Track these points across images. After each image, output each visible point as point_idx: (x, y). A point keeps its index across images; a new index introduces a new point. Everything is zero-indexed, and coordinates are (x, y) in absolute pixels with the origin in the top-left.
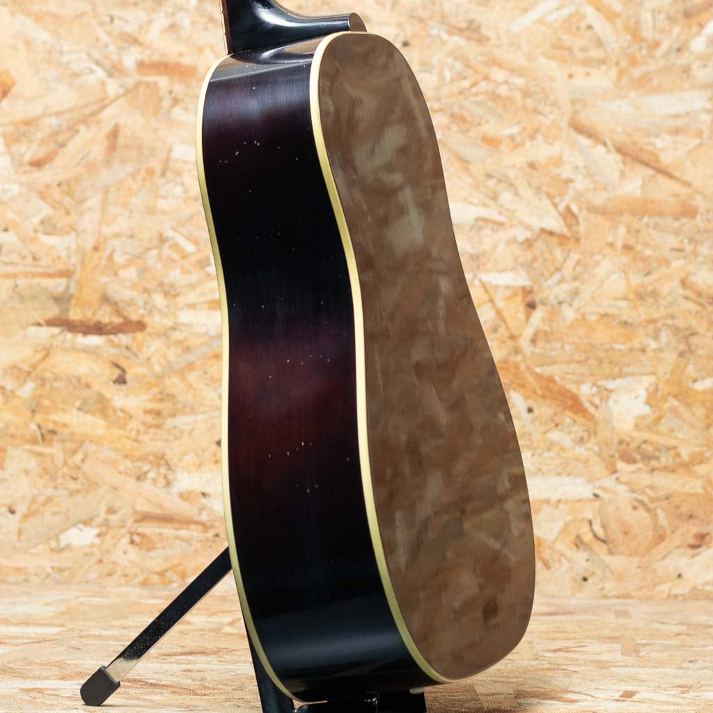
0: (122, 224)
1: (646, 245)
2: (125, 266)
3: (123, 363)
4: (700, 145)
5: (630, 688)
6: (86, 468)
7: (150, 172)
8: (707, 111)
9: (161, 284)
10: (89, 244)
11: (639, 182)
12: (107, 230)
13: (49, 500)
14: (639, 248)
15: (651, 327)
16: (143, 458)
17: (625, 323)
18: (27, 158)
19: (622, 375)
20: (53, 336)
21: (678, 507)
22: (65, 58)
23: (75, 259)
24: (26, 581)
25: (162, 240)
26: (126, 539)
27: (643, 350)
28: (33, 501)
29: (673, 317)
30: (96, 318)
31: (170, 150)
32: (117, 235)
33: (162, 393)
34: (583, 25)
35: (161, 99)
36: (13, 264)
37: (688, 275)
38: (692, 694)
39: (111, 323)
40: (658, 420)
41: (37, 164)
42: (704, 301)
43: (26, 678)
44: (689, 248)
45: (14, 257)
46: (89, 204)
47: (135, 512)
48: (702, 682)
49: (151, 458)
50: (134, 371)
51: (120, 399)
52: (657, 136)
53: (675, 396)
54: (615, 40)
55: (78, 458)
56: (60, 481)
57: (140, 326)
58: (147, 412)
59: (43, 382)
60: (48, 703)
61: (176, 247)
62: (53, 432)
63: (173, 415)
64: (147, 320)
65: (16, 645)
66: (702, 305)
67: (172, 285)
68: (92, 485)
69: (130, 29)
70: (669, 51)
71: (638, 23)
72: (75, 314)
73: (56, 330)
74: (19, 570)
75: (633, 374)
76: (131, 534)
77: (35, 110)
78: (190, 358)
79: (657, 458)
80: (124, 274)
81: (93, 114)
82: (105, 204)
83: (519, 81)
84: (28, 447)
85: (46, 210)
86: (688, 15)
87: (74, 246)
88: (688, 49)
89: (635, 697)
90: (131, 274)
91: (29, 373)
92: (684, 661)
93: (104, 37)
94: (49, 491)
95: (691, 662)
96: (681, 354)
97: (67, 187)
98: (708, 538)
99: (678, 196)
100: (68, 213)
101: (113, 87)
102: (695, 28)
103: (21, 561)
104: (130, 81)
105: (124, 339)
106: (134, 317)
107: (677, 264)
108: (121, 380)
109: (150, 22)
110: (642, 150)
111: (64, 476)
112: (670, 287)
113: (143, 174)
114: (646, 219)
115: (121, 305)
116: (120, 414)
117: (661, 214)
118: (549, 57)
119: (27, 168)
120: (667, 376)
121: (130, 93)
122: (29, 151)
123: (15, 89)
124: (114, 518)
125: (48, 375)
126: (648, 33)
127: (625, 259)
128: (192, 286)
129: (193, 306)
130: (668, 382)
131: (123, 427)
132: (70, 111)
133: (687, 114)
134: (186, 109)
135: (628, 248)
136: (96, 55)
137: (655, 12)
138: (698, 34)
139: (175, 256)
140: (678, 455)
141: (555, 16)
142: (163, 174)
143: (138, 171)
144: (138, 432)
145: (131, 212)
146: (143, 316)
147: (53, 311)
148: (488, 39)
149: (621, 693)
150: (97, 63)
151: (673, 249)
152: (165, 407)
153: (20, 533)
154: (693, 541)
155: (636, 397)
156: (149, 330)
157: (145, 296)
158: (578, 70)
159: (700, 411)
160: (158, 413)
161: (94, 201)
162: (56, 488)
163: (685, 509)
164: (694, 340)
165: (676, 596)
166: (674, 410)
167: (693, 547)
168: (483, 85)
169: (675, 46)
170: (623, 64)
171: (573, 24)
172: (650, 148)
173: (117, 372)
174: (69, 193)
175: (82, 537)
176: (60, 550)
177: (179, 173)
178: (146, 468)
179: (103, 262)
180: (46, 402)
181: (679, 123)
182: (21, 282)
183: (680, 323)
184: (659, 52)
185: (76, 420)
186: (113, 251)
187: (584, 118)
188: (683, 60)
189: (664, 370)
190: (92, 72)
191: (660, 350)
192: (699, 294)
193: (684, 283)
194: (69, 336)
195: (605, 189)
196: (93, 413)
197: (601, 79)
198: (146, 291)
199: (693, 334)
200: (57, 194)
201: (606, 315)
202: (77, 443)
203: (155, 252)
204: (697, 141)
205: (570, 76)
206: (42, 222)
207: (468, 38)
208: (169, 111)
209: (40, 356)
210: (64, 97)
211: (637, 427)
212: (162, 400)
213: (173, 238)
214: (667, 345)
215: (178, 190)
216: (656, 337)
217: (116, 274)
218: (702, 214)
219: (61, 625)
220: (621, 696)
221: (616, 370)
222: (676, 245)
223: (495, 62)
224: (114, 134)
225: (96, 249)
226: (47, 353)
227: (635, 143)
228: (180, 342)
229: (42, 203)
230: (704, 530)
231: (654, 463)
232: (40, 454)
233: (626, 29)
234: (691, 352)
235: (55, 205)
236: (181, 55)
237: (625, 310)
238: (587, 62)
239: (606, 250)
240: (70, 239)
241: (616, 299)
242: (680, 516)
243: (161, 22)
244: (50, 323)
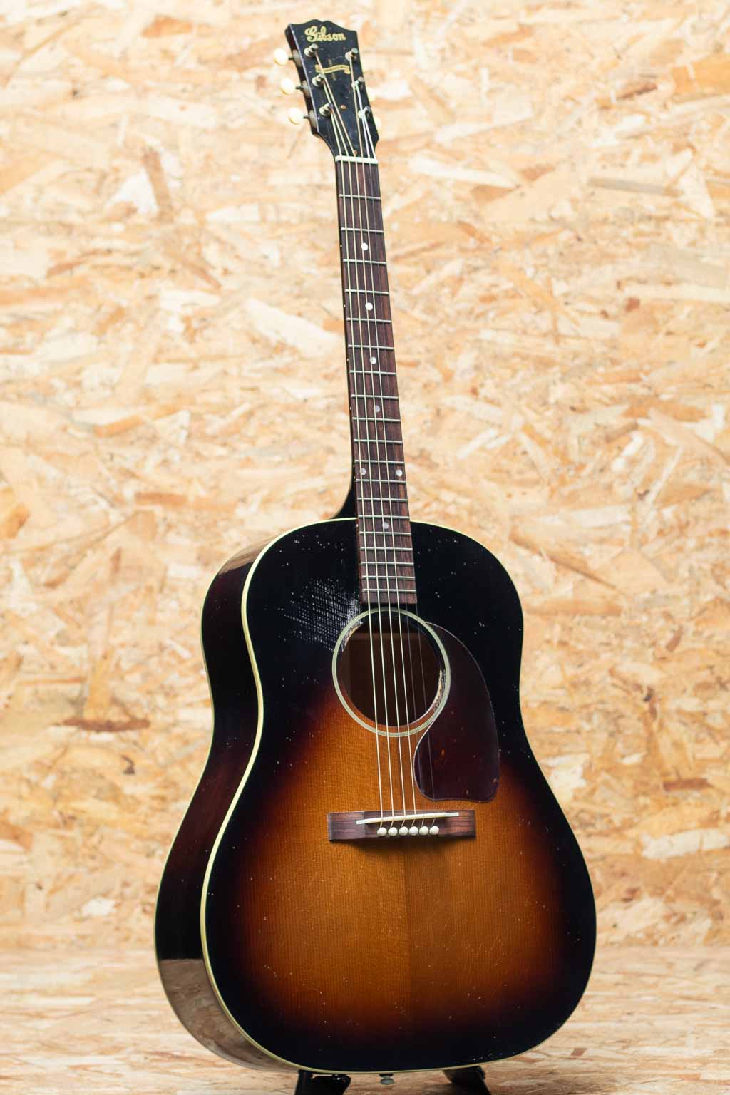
0: (126, 635)
1: (578, 640)
2: (131, 672)
3: (132, 756)
4: (622, 553)
5: (580, 1045)
6: (102, 848)
7: (150, 589)
8: (627, 523)
9: (162, 687)
10: (99, 652)
11: (570, 586)
12: (115, 641)
13: (71, 877)
14: (572, 643)
15: (585, 711)
16: (152, 838)
17: (562, 709)
18: (43, 579)
19: (560, 754)
20: (71, 735)
21: (612, 866)
22: (73, 492)
23: (87, 667)
24: (54, 947)
25: (162, 648)
26: (138, 910)
27: (578, 732)
28: (58, 877)
29: (602, 702)
30: (106, 718)
31: (166, 570)
32: (123, 645)
33: (165, 781)
34: (519, 451)
35: (157, 526)
36: (33, 672)
37: (616, 665)
38: (631, 1050)
39: (120, 722)
40: (593, 792)
41: (52, 585)
42: (630, 688)
43: (71, 1054)
44: (615, 642)
45: (34, 667)
46: (97, 618)
47: (146, 885)
48: (641, 1036)
49: (158, 838)
50: (141, 763)
51: (130, 787)
52: (585, 545)
53: (608, 771)
54: (546, 463)
55: (95, 840)
56: (80, 860)
57: (145, 723)
58: (153, 798)
59: (63, 774)
60: (94, 1079)
61: (173, 653)
62: (73, 818)
63: (176, 800)
64: (151, 718)
65: (56, 1018)
66: (628, 692)
67: (172, 687)
68: (108, 862)
69: (128, 465)
70: (594, 471)
71: (566, 448)
72: (89, 715)
73: (72, 729)
74: (48, 938)
75: (570, 753)
76: (143, 904)
77: (49, 537)
78: (190, 749)
79: (593, 825)
80: (129, 678)
81: (99, 540)
82: (111, 618)
83: (465, 501)
84: (52, 831)
85: (61, 625)
86: (608, 440)
87: (85, 656)
88: (609, 468)
89: (585, 1055)
90: (135, 678)
91: (50, 768)
92: (623, 1013)
93: (106, 473)
94: (72, 869)
95: (629, 1014)
96: (611, 735)
97: (79, 604)
98: (638, 893)
99: (604, 597)
100: (79, 627)
101: (115, 516)
102: (615, 451)
103: (48, 930)
104: (130, 510)
105: (132, 735)
106: (140, 716)
107: (606, 656)
108: (130, 771)
109: (145, 458)
110: (572, 558)
111: (84, 856)
112: (599, 677)
113: (143, 591)
114: (577, 618)
115: (129, 706)
116: (130, 801)
117: (591, 614)
118: (491, 479)
119: (43, 589)
120: (599, 754)
121: (130, 520)
122: (44, 574)
123: (31, 520)
124: (128, 891)
125: (67, 768)
126: (575, 456)
127: (560, 653)
128: (189, 687)
129: (190, 705)
130: (601, 758)
131: (132, 812)
132: (79, 537)
133: (610, 526)
134: (178, 533)
135: (563, 644)
136: (99, 488)
137: (581, 438)
138: (618, 455)
139: (174, 662)
140: (610, 821)
141: (494, 444)
142: (161, 590)
143: (138, 589)
144: (146, 815)
145: (134, 624)
146: (147, 715)
147: (70, 713)
148: (437, 465)
149: (572, 1050)
150: (101, 495)
151: (602, 644)
152: (169, 793)
153: (47, 905)
154: (625, 895)
155: (573, 773)
156: (152, 726)
157: (149, 697)
158: (516, 491)
159: (629, 783)
160: (163, 799)
161: (102, 616)
162: (77, 865)
163: (618, 868)
164: (622, 722)
165: (612, 944)
166: (606, 784)
167: (626, 900)
168: (435, 506)
169: (599, 467)
170: (555, 484)
171: (512, 450)
172: (579, 557)
173: (126, 764)
174: (81, 610)
175: (101, 908)
176: (82, 920)
177: (174, 590)
178: (153, 846)
179: (112, 668)
180: (66, 792)
181: (604, 534)
182: (42, 688)
183: (610, 707)
184: (585, 473)
185: (92, 807)
186: (120, 659)
187: (522, 532)
188: (605, 479)
189: (597, 749)
190: (96, 503)
191: (592, 731)
192: (625, 682)
193: (612, 672)
194: (84, 734)
195: (541, 592)
196: (106, 799)
197: (535, 498)
198: (149, 692)
199: (621, 716)
200: (69, 611)
201: (545, 703)
202: (94, 826)
203: (155, 659)
204: (619, 549)
205: (509, 496)
206: (58, 636)
207: (420, 465)
208: (165, 535)
209: (59, 752)
210: (73, 526)
211: (575, 798)
212: (166, 787)
213: (170, 646)
214: (599, 727)
215: (174, 605)
216: (589, 720)
217: (122, 678)
218: (626, 613)
219: (91, 995)
220: (573, 1054)
221: (555, 750)
222: (604, 639)
223: (443, 485)
224: (117, 557)
225: (105, 657)
226: (66, 748)
227: (566, 553)
228: (180, 737)
229: (57, 619)
230: (634, 886)
231: (590, 829)
232: (62, 838)
233: (556, 453)
234: (619, 732)
235: (68, 620)
236: (172, 486)
237: (562, 698)
238: (522, 483)
239: (544, 646)
240: (82, 650)
241: (554, 688)
242: (614, 874)
243: (154, 458)
244: (68, 723)
